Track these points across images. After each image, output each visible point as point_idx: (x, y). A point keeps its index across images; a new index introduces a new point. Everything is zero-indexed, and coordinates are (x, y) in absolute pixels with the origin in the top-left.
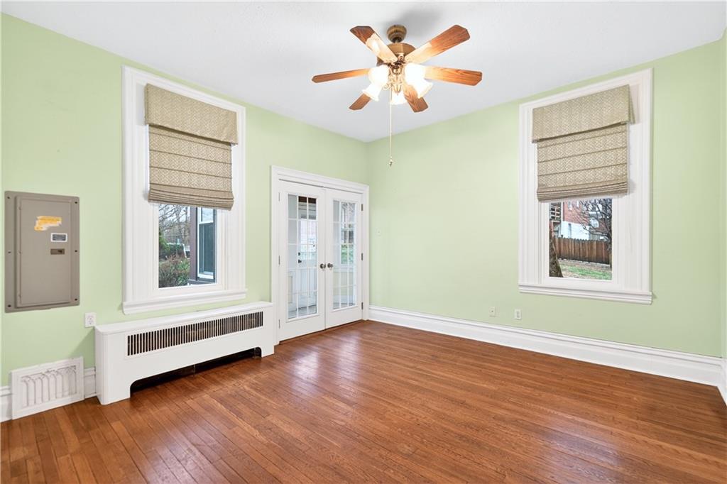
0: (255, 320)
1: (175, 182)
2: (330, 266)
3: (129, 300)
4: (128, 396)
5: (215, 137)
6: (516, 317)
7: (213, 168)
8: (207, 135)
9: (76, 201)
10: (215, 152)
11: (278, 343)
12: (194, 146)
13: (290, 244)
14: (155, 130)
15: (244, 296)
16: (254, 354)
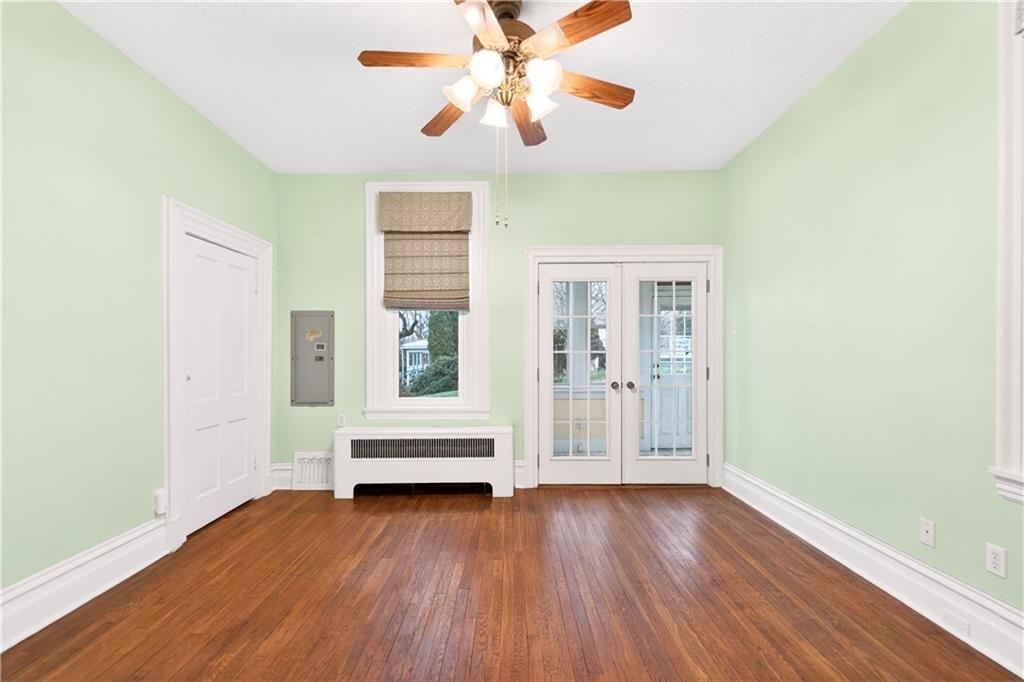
0: (483, 448)
1: (408, 286)
2: (631, 385)
3: (370, 407)
4: (351, 496)
5: (444, 229)
6: (990, 567)
7: (446, 264)
8: (434, 229)
9: (331, 315)
10: (448, 245)
11: (536, 486)
12: (427, 244)
13: (556, 352)
14: (390, 236)
15: (486, 417)
16: (484, 489)
